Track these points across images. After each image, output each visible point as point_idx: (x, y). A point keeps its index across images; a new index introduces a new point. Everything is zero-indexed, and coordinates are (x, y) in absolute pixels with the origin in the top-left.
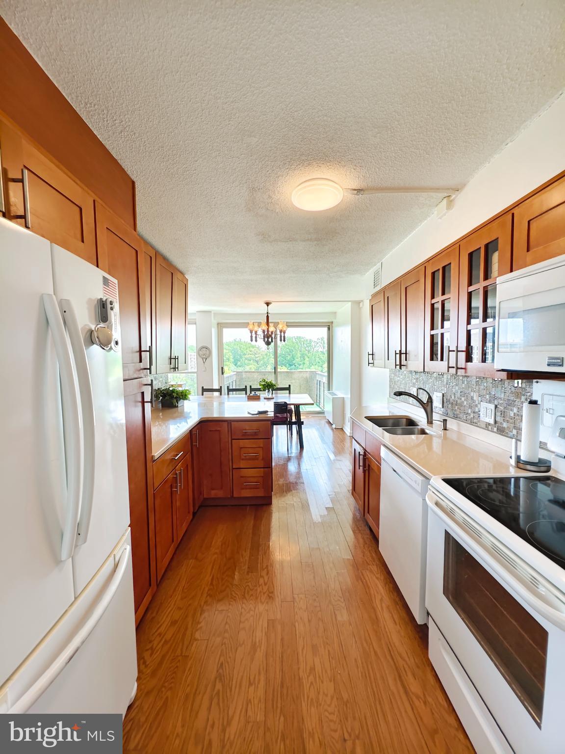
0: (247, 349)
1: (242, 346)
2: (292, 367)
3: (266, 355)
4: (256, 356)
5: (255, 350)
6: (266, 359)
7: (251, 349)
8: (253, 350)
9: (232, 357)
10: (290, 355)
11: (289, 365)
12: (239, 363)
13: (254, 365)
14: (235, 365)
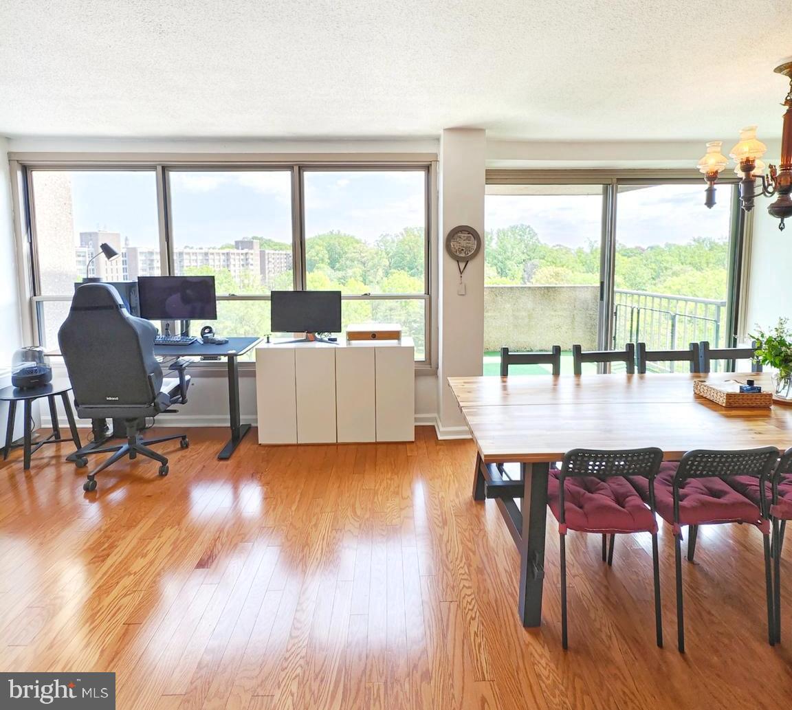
0: (348, 245)
1: (342, 241)
2: (413, 271)
3: (377, 253)
4: (362, 254)
5: (361, 246)
6: (376, 260)
7: (355, 245)
8: (358, 246)
9: (327, 256)
10: (409, 253)
11: (409, 268)
12: (338, 265)
13: (360, 268)
14: (333, 268)
